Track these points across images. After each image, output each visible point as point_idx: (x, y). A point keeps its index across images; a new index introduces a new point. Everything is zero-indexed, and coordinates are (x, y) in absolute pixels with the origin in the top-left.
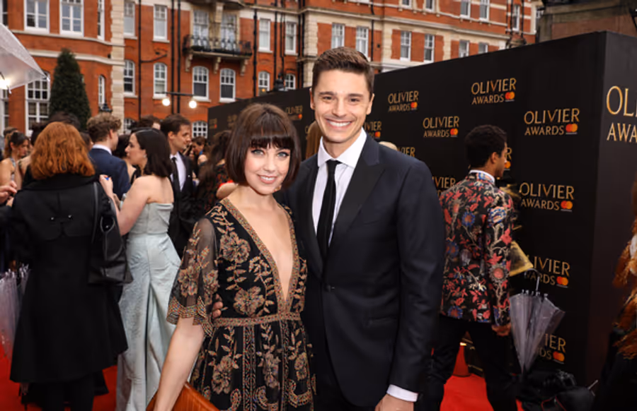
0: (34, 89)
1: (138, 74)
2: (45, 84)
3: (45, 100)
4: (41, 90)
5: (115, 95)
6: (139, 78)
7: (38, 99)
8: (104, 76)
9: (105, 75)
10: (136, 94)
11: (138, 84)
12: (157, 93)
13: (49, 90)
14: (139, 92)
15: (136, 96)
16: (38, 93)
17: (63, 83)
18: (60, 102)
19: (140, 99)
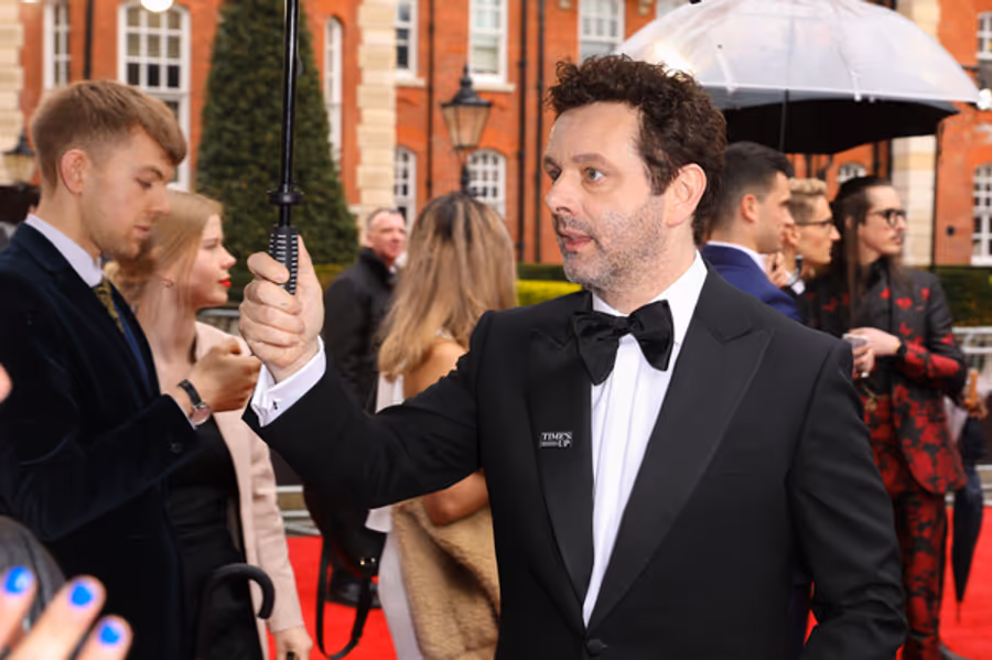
0: (144, 60)
1: (426, 15)
2: (174, 43)
3: (173, 91)
4: (164, 61)
5: (369, 76)
6: (430, 30)
7: (153, 89)
8: (339, 20)
9: (343, 13)
10: (420, 74)
11: (425, 46)
12: (480, 72)
13: (184, 63)
14: (429, 68)
15: (422, 82)
16: (153, 72)
17: (252, 32)
18: (242, 91)
19: (430, 89)
